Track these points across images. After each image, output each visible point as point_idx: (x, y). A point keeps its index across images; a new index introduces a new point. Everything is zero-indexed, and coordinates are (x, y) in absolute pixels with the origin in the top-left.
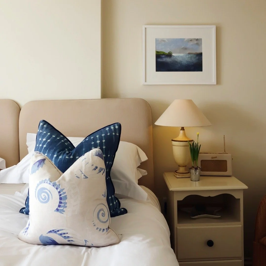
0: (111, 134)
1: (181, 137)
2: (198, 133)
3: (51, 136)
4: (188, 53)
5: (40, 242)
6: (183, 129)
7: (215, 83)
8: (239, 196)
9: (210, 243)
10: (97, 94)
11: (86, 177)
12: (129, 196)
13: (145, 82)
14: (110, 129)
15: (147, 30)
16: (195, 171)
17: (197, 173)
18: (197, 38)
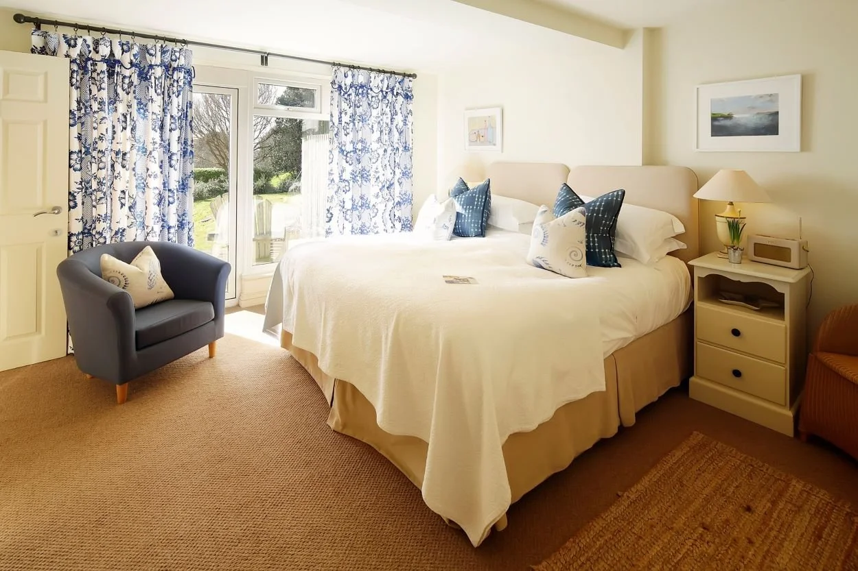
0: (612, 199)
1: (728, 212)
2: (739, 210)
3: (565, 196)
4: (756, 112)
5: (532, 263)
6: (731, 204)
7: (799, 150)
8: (784, 290)
9: (736, 333)
10: (638, 161)
11: (565, 226)
12: (634, 257)
13: (697, 148)
14: (613, 194)
15: (700, 90)
16: (734, 252)
17: (737, 254)
18: (770, 93)
